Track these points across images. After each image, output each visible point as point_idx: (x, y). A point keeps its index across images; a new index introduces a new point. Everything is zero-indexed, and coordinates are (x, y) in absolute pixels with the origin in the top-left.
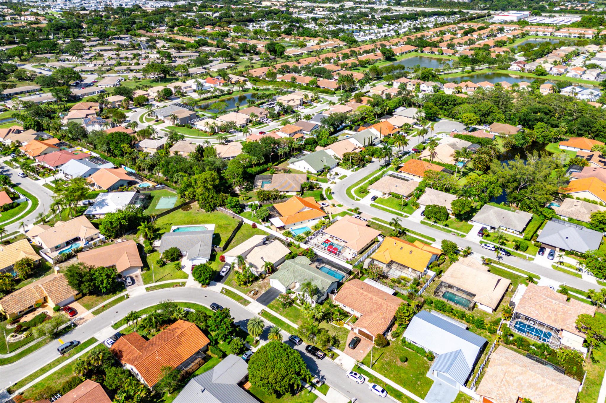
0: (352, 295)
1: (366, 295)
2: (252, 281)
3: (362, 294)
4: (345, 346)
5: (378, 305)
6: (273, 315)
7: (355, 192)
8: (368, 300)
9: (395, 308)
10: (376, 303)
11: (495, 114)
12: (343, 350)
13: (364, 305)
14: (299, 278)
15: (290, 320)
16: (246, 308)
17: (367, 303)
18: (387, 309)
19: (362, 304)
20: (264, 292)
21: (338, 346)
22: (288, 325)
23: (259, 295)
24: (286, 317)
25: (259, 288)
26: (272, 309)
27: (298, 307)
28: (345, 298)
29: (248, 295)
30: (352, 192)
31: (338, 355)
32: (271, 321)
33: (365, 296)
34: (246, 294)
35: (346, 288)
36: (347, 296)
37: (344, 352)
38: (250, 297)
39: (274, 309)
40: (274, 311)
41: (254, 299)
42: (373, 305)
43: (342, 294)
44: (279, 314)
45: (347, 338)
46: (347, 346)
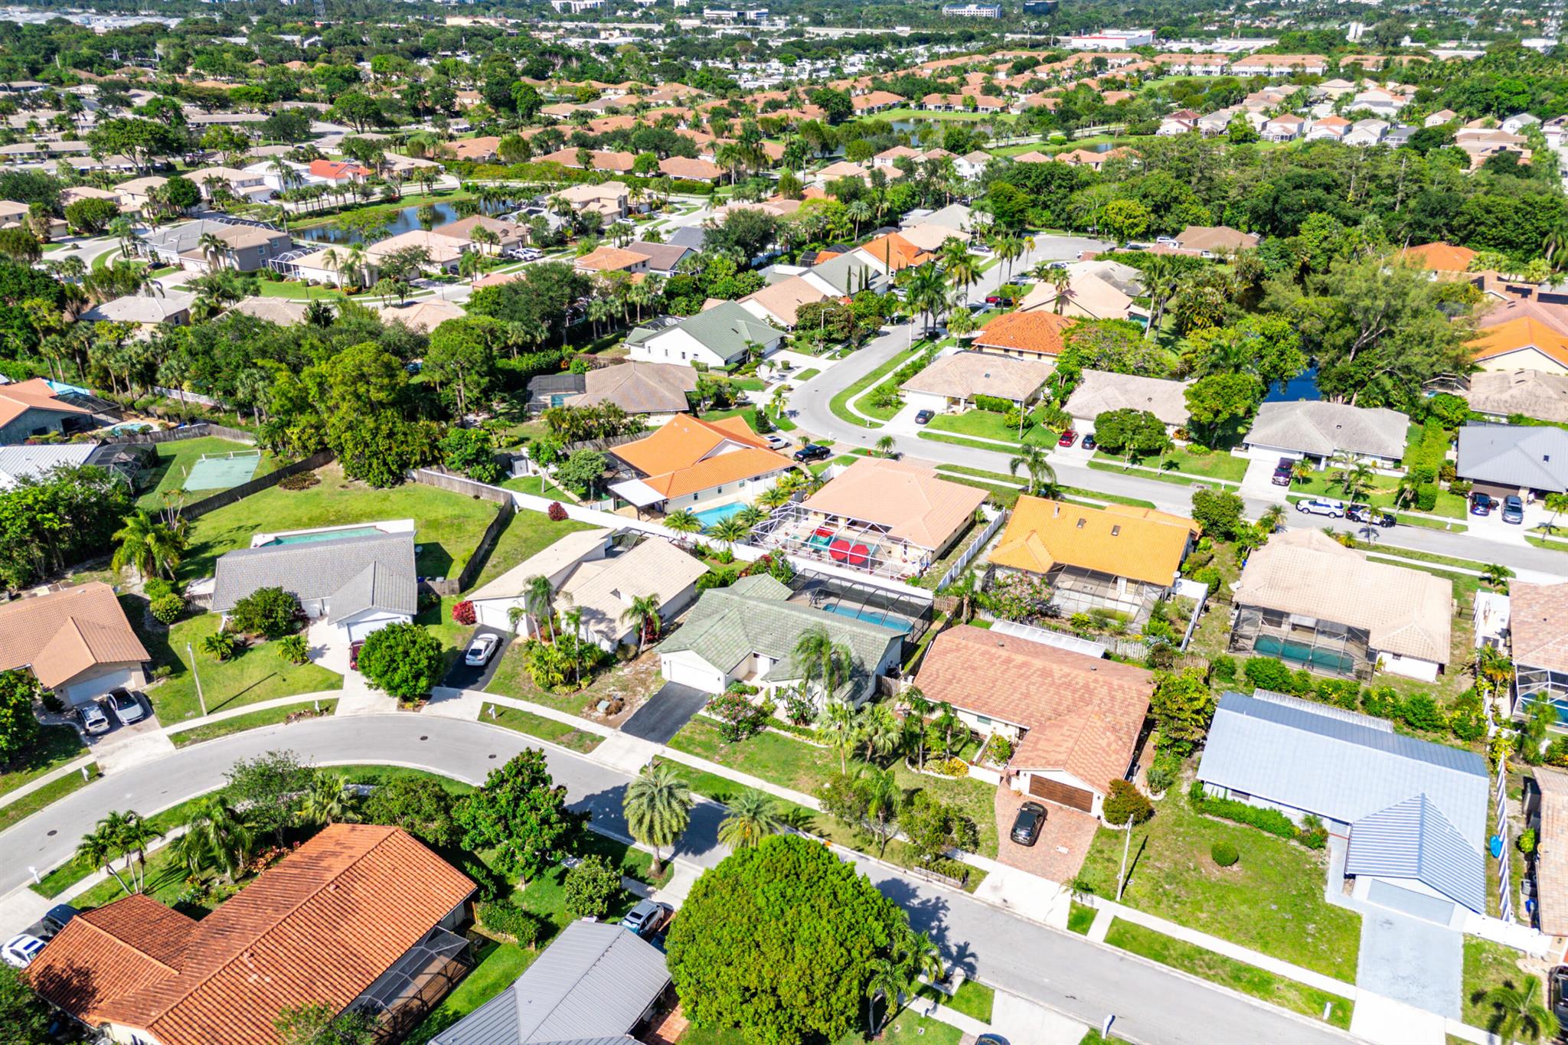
0: (974, 669)
1: (1025, 664)
2: (595, 671)
3: (1008, 661)
4: (997, 838)
5: (1074, 691)
6: (697, 771)
7: (859, 406)
8: (1034, 679)
9: (1140, 693)
10: (1069, 684)
11: (1186, 205)
12: (993, 854)
13: (1027, 696)
14: (767, 639)
15: (769, 780)
16: (589, 758)
17: (1033, 689)
18: (1113, 699)
19: (1017, 695)
20: (643, 702)
21: (976, 844)
23: (628, 713)
24: (748, 771)
25: (624, 689)
26: (689, 753)
27: (782, 733)
28: (950, 682)
29: (588, 717)
30: (850, 405)
31: (984, 874)
33: (1020, 667)
34: (578, 714)
35: (945, 652)
36: (954, 676)
37: (1002, 861)
38: (597, 721)
39: (698, 750)
40: (697, 755)
41: (615, 727)
42: (1057, 693)
43: (937, 671)
44: (719, 763)
45: (993, 811)
46: (1004, 839)
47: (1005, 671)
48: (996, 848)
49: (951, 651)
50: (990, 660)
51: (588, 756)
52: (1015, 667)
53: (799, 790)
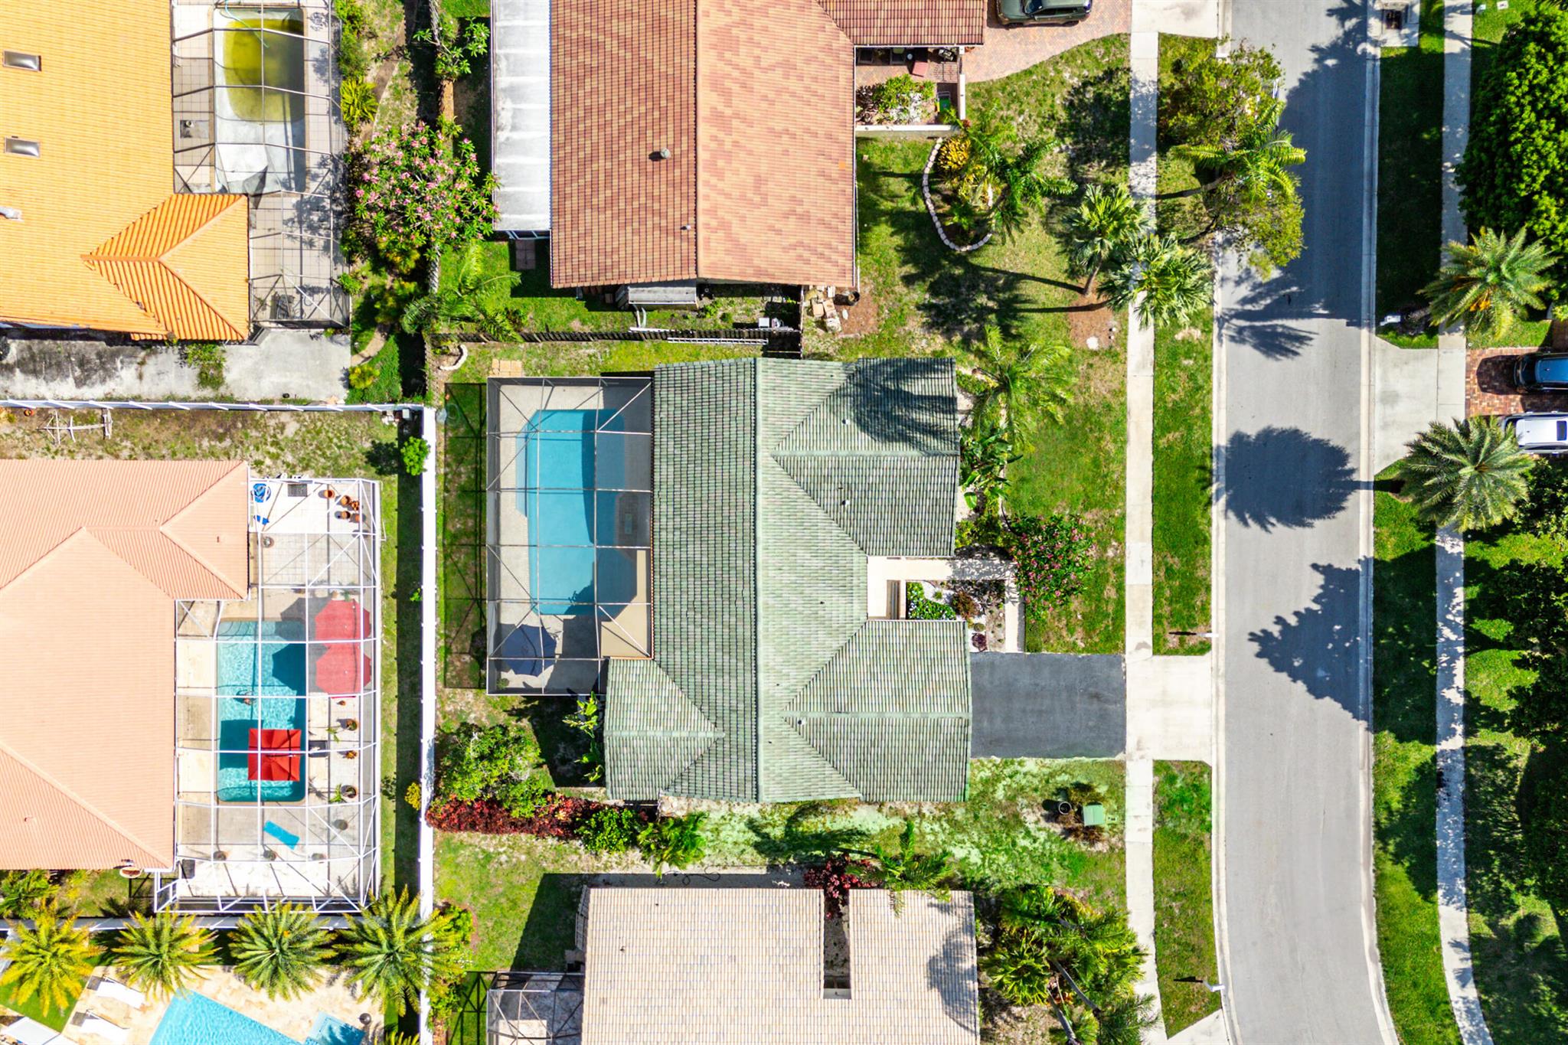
0: (759, 181)
1: (716, 86)
3: (718, 117)
4: (1086, 50)
8: (744, 60)
12: (1120, 41)
13: (788, 66)
14: (837, 605)
15: (1122, 441)
16: (1217, 754)
19: (793, 84)
20: (1029, 761)
21: (1110, 74)
22: (1161, 428)
23: (1074, 768)
24: (1119, 488)
25: (1013, 822)
26: (1121, 604)
28: (805, 218)
29: (1118, 830)
31: (1165, 39)
32: (1206, 541)
33: (726, 94)
34: (1118, 854)
35: (738, 248)
36: (786, 216)
37: (1127, 23)
39: (1110, 592)
40: (1120, 588)
41: (1122, 765)
43: (785, 250)
44: (1121, 542)
45: (1028, 72)
46: (1080, 34)
47: (744, 120)
48: (1104, 40)
49: (730, 237)
50: (728, 156)
51: (1211, 761)
52: (728, 104)
53: (1123, 384)
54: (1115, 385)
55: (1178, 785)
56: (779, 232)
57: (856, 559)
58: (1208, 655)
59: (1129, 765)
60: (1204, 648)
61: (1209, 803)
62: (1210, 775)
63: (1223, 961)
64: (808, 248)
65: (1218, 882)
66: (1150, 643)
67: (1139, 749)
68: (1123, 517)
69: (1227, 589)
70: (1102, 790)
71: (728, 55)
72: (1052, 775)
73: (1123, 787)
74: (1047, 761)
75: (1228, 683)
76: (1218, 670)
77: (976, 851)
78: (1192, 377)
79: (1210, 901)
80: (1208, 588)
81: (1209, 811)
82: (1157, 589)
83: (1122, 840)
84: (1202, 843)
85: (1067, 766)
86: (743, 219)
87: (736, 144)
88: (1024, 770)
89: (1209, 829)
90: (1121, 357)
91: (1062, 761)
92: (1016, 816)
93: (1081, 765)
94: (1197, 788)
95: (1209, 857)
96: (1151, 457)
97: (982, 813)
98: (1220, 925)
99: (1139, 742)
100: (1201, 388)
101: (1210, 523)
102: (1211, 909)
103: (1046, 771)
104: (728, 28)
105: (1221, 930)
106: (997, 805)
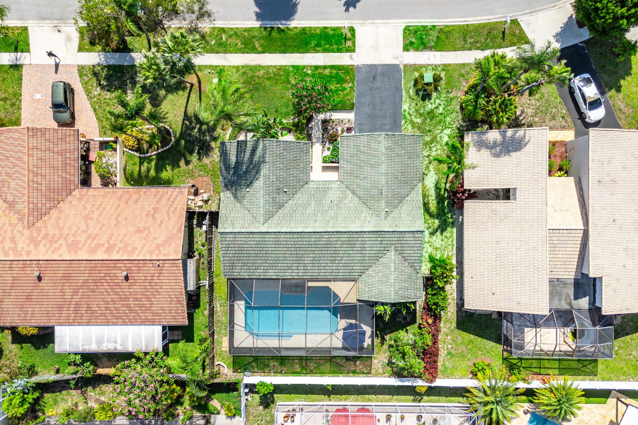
0: (138, 231)
1: (94, 251)
3: (109, 250)
4: (85, 85)
5: (46, 236)
8: (83, 237)
10: (52, 242)
12: (81, 69)
13: (87, 218)
15: (260, 67)
16: (400, 23)
17: (83, 227)
18: (13, 240)
19: (95, 215)
20: (405, 106)
21: (95, 74)
22: (253, 50)
24: (281, 68)
25: (431, 114)
26: (332, 67)
28: (155, 210)
29: (435, 67)
31: (80, 49)
32: (304, 29)
33: (98, 246)
34: (446, 67)
35: (168, 241)
36: (154, 218)
37: (72, 66)
38: (426, 66)
39: (327, 72)
40: (325, 67)
41: (405, 66)
42: (61, 229)
43: (170, 219)
44: (304, 67)
45: (95, 110)
46: (78, 87)
47: (110, 238)
48: (80, 76)
49: (163, 245)
50: (126, 245)
52: (103, 245)
53: (233, 67)
54: (234, 70)
55: (414, 40)
56: (162, 222)
57: (312, 186)
58: (355, 28)
59: (405, 63)
60: (352, 30)
61: (422, 26)
62: (409, 26)
63: (495, 18)
64: (169, 208)
65: (459, 22)
66: (349, 54)
67: (398, 58)
68: (293, 66)
69: (325, 20)
70: (417, 74)
71: (80, 246)
72: (410, 97)
73: (415, 65)
74: (404, 99)
75: (368, 19)
76: (362, 23)
77: (445, 131)
78: (231, 37)
79: (467, 25)
80: (325, 28)
81: (426, 27)
82: (325, 51)
83: (439, 66)
84: (441, 29)
85: (406, 90)
86: (155, 238)
87: (121, 242)
88: (408, 110)
89: (434, 26)
90: (222, 68)
91: (404, 93)
92: (429, 113)
93: (405, 84)
94: (416, 32)
95: (447, 26)
96: (266, 54)
97: (428, 129)
98: (478, 20)
99: (395, 58)
100: (235, 32)
101: (296, 28)
102: (471, 25)
103: (408, 100)
104: (68, 245)
105: (481, 20)
106: (424, 122)
